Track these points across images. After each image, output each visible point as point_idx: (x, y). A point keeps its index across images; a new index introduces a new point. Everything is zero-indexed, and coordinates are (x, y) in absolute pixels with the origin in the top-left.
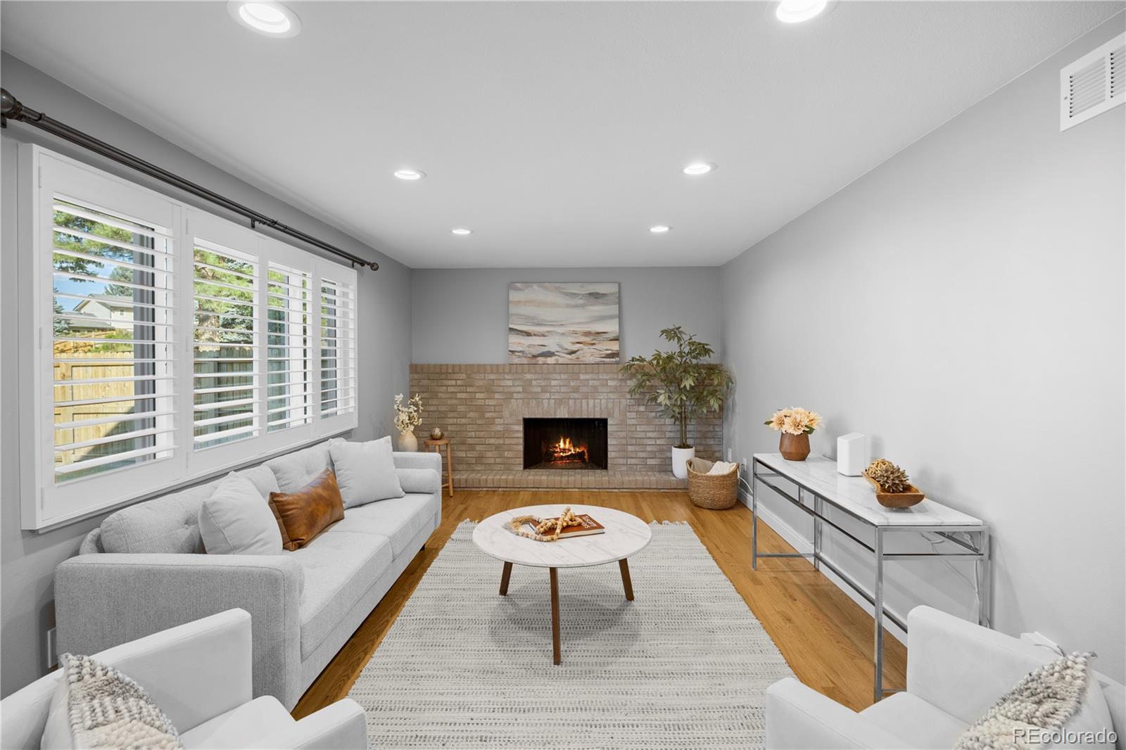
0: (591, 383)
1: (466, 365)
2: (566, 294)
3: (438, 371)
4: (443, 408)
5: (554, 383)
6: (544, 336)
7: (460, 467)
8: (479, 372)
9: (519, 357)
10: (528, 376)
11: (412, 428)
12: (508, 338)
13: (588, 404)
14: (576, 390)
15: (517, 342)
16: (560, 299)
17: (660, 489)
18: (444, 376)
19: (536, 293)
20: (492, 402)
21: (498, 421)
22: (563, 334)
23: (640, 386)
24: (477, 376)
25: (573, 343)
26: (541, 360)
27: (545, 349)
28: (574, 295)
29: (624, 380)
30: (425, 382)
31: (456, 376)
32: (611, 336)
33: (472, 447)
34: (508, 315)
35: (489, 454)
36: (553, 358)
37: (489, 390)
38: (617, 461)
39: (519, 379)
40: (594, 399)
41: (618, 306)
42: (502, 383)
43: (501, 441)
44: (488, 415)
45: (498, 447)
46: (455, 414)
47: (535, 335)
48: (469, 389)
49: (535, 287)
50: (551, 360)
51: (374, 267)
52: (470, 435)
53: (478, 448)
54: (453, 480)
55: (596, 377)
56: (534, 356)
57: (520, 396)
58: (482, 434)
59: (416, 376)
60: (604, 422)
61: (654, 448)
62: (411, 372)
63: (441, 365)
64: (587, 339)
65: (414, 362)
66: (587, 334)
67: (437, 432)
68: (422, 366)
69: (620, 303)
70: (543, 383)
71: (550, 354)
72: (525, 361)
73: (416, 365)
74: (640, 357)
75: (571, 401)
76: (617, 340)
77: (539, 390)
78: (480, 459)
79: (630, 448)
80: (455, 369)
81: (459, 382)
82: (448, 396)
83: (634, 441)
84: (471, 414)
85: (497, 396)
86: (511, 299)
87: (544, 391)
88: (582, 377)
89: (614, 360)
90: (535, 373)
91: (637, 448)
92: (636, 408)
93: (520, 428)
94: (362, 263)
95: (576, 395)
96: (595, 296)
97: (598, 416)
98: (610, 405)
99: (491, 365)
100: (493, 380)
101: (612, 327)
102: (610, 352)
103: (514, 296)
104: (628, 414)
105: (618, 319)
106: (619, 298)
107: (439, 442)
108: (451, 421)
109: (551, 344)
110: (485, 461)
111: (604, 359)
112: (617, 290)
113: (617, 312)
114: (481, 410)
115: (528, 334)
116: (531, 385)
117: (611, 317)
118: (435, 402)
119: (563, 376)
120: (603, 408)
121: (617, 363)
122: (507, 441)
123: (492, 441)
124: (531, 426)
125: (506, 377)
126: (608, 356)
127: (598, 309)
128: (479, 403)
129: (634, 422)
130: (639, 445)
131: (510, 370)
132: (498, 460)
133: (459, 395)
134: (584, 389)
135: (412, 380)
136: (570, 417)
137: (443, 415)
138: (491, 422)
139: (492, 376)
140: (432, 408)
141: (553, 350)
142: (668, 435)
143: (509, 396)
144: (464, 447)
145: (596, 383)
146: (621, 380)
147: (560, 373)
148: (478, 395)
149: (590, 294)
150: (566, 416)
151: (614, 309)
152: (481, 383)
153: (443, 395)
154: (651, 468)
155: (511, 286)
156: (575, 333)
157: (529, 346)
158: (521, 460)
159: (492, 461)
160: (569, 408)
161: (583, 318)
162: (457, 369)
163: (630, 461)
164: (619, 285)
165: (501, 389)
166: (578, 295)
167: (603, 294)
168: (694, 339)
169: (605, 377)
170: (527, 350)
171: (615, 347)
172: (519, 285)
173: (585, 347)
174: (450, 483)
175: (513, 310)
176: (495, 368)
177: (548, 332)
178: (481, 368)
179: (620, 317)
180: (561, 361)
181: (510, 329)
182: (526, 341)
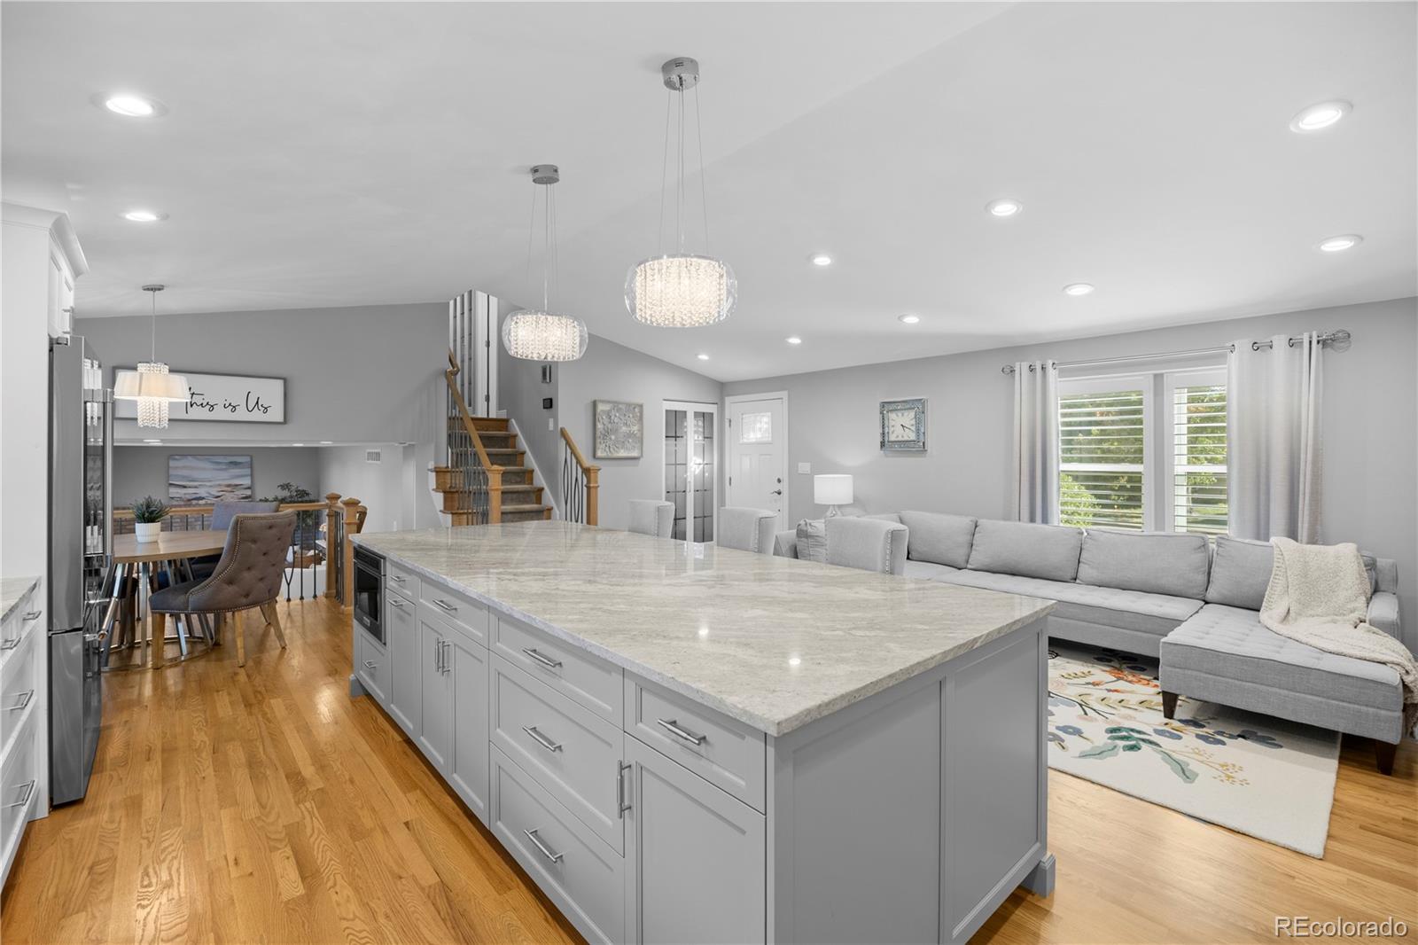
2: (213, 462)
6: (196, 487)
9: (178, 499)
12: (168, 490)
15: (175, 492)
16: (208, 465)
19: (190, 462)
22: (211, 486)
25: (218, 491)
26: (194, 502)
27: (198, 496)
28: (219, 463)
32: (245, 486)
34: (168, 477)
36: (204, 501)
47: (189, 487)
49: (190, 458)
50: (201, 502)
56: (189, 500)
64: (229, 489)
66: (229, 486)
69: (251, 468)
71: (202, 498)
76: (250, 488)
77: (193, 520)
86: (169, 465)
89: (248, 500)
96: (235, 464)
101: (247, 482)
102: (245, 495)
103: (172, 463)
105: (250, 477)
106: (251, 464)
109: (202, 492)
111: (241, 500)
112: (250, 460)
113: (249, 473)
115: (185, 487)
117: (245, 476)
126: (244, 498)
127: (236, 471)
133: (128, 527)
141: (203, 496)
149: (231, 463)
151: (248, 471)
155: (171, 457)
156: (220, 485)
157: (185, 494)
161: (225, 477)
164: (251, 457)
166: (222, 463)
167: (240, 463)
168: (300, 488)
170: (183, 496)
171: (248, 492)
172: (177, 457)
173: (227, 494)
175: (171, 472)
177: (199, 485)
179: (252, 475)
180: (209, 502)
181: (171, 484)
182: (185, 491)
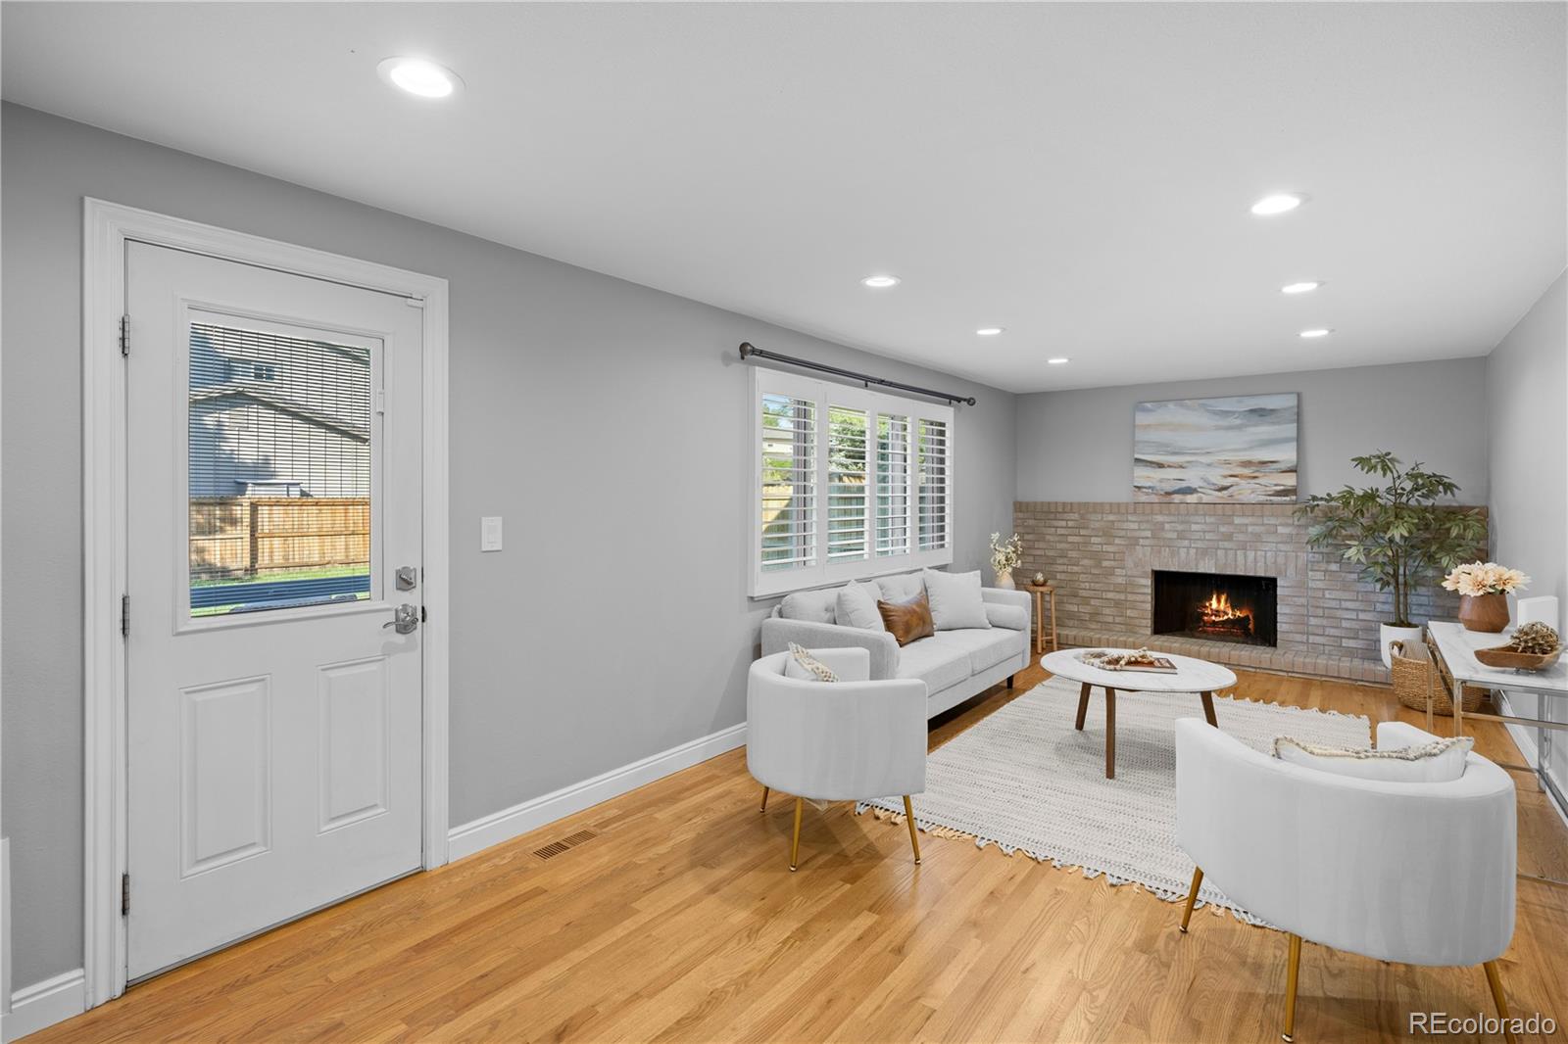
0: (1250, 529)
1: (1079, 504)
2: (1215, 413)
3: (1045, 509)
4: (1051, 553)
5: (1194, 527)
6: (1181, 467)
7: (1071, 623)
8: (1095, 512)
9: (1147, 494)
10: (1160, 518)
11: (1010, 570)
12: (1133, 470)
13: (1245, 557)
14: (1229, 537)
15: (1145, 476)
16: (1205, 420)
17: (1356, 680)
18: (1052, 516)
19: (1172, 414)
20: (1110, 549)
21: (1118, 571)
22: (1209, 465)
23: (1328, 535)
24: (1093, 517)
25: (1225, 477)
26: (1177, 498)
27: (1184, 485)
28: (1226, 414)
29: (1306, 527)
30: (1031, 522)
31: (1065, 516)
32: (1283, 466)
33: (1086, 601)
34: (1134, 443)
35: (1107, 611)
36: (1195, 496)
37: (1108, 533)
38: (1291, 637)
39: (1148, 522)
40: (1256, 550)
41: (1295, 425)
42: (1125, 526)
43: (1122, 596)
44: (1105, 564)
45: (1117, 604)
46: (1065, 561)
47: (1169, 466)
48: (1082, 532)
49: (1171, 406)
50: (1191, 498)
51: (971, 402)
52: (1083, 585)
53: (1093, 602)
54: (1059, 635)
55: (1260, 521)
56: (1168, 494)
57: (1147, 542)
58: (1097, 586)
59: (1021, 515)
60: (1272, 583)
61: (1355, 625)
62: (1016, 511)
63: (1049, 503)
64: (1246, 471)
65: (1020, 499)
66: (1247, 464)
67: (1040, 577)
68: (1028, 504)
69: (1299, 419)
70: (1180, 527)
71: (1190, 491)
72: (1155, 499)
73: (1020, 503)
74: (1328, 495)
75: (1219, 552)
76: (1295, 471)
77: (1175, 535)
78: (1095, 615)
79: (1313, 621)
80: (1068, 508)
81: (1070, 524)
82: (1057, 539)
83: (1320, 612)
84: (1086, 562)
85: (1117, 541)
86: (1137, 422)
87: (1181, 536)
88: (1237, 520)
89: (1288, 498)
90: (1170, 514)
91: (1325, 622)
92: (1324, 566)
93: (1147, 582)
94: (959, 400)
95: (1227, 545)
96: (1261, 413)
97: (1261, 573)
98: (1281, 560)
99: (1111, 504)
100: (1113, 522)
101: (1287, 455)
102: (1282, 488)
103: (1141, 419)
104: (1310, 573)
105: (1295, 444)
106: (1299, 414)
107: (1041, 589)
108: (1061, 568)
109: (1192, 478)
110: (1101, 618)
111: (1272, 498)
112: (1296, 403)
113: (1294, 434)
114: (1097, 557)
115: (1160, 466)
116: (1163, 529)
117: (1286, 440)
118: (1041, 545)
119: (1209, 520)
120: (1269, 563)
121: (1295, 503)
122: (1130, 597)
123: (1110, 595)
124: (1165, 581)
125: (1130, 518)
126: (1279, 493)
127: (1265, 430)
128: (1095, 548)
129: (1320, 585)
130: (1328, 617)
131: (1135, 509)
132: (1118, 620)
133: (1070, 539)
134: (1241, 537)
135: (1015, 519)
136: (1218, 572)
137: (1052, 561)
138: (1110, 571)
139: (1111, 518)
140: (1038, 552)
141: (1194, 485)
142: (1379, 607)
143: (1133, 542)
144: (1075, 600)
145: (1258, 529)
146: (1299, 526)
147: (1205, 515)
148: (1093, 540)
149: (1252, 411)
150: (1213, 571)
151: (1289, 430)
152: (1097, 525)
153: (1051, 538)
154: (1351, 653)
155: (1139, 407)
156: (1227, 463)
157: (1161, 481)
158: (1149, 622)
159: (1110, 619)
160: (1217, 560)
161: (1239, 443)
162: (1068, 509)
163: (1312, 639)
164: (1299, 395)
165: (1123, 533)
166: (1233, 413)
167: (1272, 411)
168: (1423, 470)
169: (1273, 521)
170: (1158, 485)
171: (1290, 481)
172: (1149, 405)
173: (1243, 482)
174: (1054, 637)
175: (1140, 436)
176: (1116, 508)
177: (1188, 462)
178: (1097, 508)
179: (1299, 439)
180: (1205, 499)
181: (1137, 460)
182: (1158, 474)
